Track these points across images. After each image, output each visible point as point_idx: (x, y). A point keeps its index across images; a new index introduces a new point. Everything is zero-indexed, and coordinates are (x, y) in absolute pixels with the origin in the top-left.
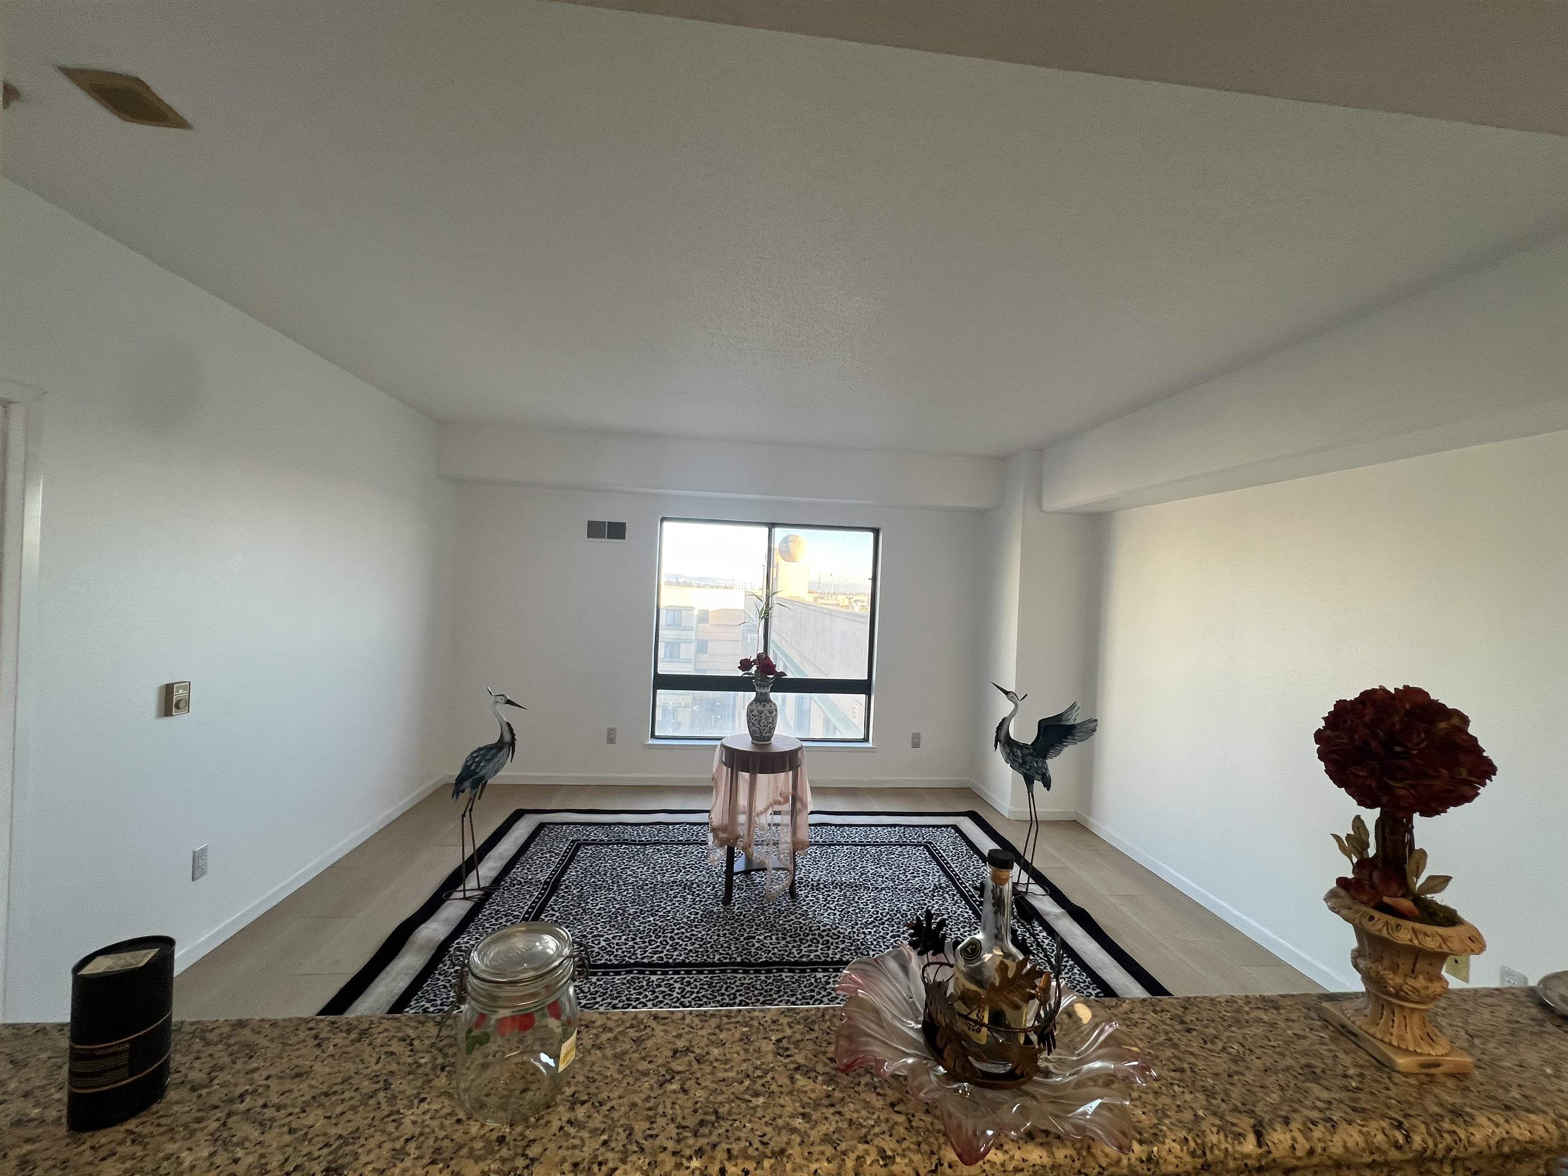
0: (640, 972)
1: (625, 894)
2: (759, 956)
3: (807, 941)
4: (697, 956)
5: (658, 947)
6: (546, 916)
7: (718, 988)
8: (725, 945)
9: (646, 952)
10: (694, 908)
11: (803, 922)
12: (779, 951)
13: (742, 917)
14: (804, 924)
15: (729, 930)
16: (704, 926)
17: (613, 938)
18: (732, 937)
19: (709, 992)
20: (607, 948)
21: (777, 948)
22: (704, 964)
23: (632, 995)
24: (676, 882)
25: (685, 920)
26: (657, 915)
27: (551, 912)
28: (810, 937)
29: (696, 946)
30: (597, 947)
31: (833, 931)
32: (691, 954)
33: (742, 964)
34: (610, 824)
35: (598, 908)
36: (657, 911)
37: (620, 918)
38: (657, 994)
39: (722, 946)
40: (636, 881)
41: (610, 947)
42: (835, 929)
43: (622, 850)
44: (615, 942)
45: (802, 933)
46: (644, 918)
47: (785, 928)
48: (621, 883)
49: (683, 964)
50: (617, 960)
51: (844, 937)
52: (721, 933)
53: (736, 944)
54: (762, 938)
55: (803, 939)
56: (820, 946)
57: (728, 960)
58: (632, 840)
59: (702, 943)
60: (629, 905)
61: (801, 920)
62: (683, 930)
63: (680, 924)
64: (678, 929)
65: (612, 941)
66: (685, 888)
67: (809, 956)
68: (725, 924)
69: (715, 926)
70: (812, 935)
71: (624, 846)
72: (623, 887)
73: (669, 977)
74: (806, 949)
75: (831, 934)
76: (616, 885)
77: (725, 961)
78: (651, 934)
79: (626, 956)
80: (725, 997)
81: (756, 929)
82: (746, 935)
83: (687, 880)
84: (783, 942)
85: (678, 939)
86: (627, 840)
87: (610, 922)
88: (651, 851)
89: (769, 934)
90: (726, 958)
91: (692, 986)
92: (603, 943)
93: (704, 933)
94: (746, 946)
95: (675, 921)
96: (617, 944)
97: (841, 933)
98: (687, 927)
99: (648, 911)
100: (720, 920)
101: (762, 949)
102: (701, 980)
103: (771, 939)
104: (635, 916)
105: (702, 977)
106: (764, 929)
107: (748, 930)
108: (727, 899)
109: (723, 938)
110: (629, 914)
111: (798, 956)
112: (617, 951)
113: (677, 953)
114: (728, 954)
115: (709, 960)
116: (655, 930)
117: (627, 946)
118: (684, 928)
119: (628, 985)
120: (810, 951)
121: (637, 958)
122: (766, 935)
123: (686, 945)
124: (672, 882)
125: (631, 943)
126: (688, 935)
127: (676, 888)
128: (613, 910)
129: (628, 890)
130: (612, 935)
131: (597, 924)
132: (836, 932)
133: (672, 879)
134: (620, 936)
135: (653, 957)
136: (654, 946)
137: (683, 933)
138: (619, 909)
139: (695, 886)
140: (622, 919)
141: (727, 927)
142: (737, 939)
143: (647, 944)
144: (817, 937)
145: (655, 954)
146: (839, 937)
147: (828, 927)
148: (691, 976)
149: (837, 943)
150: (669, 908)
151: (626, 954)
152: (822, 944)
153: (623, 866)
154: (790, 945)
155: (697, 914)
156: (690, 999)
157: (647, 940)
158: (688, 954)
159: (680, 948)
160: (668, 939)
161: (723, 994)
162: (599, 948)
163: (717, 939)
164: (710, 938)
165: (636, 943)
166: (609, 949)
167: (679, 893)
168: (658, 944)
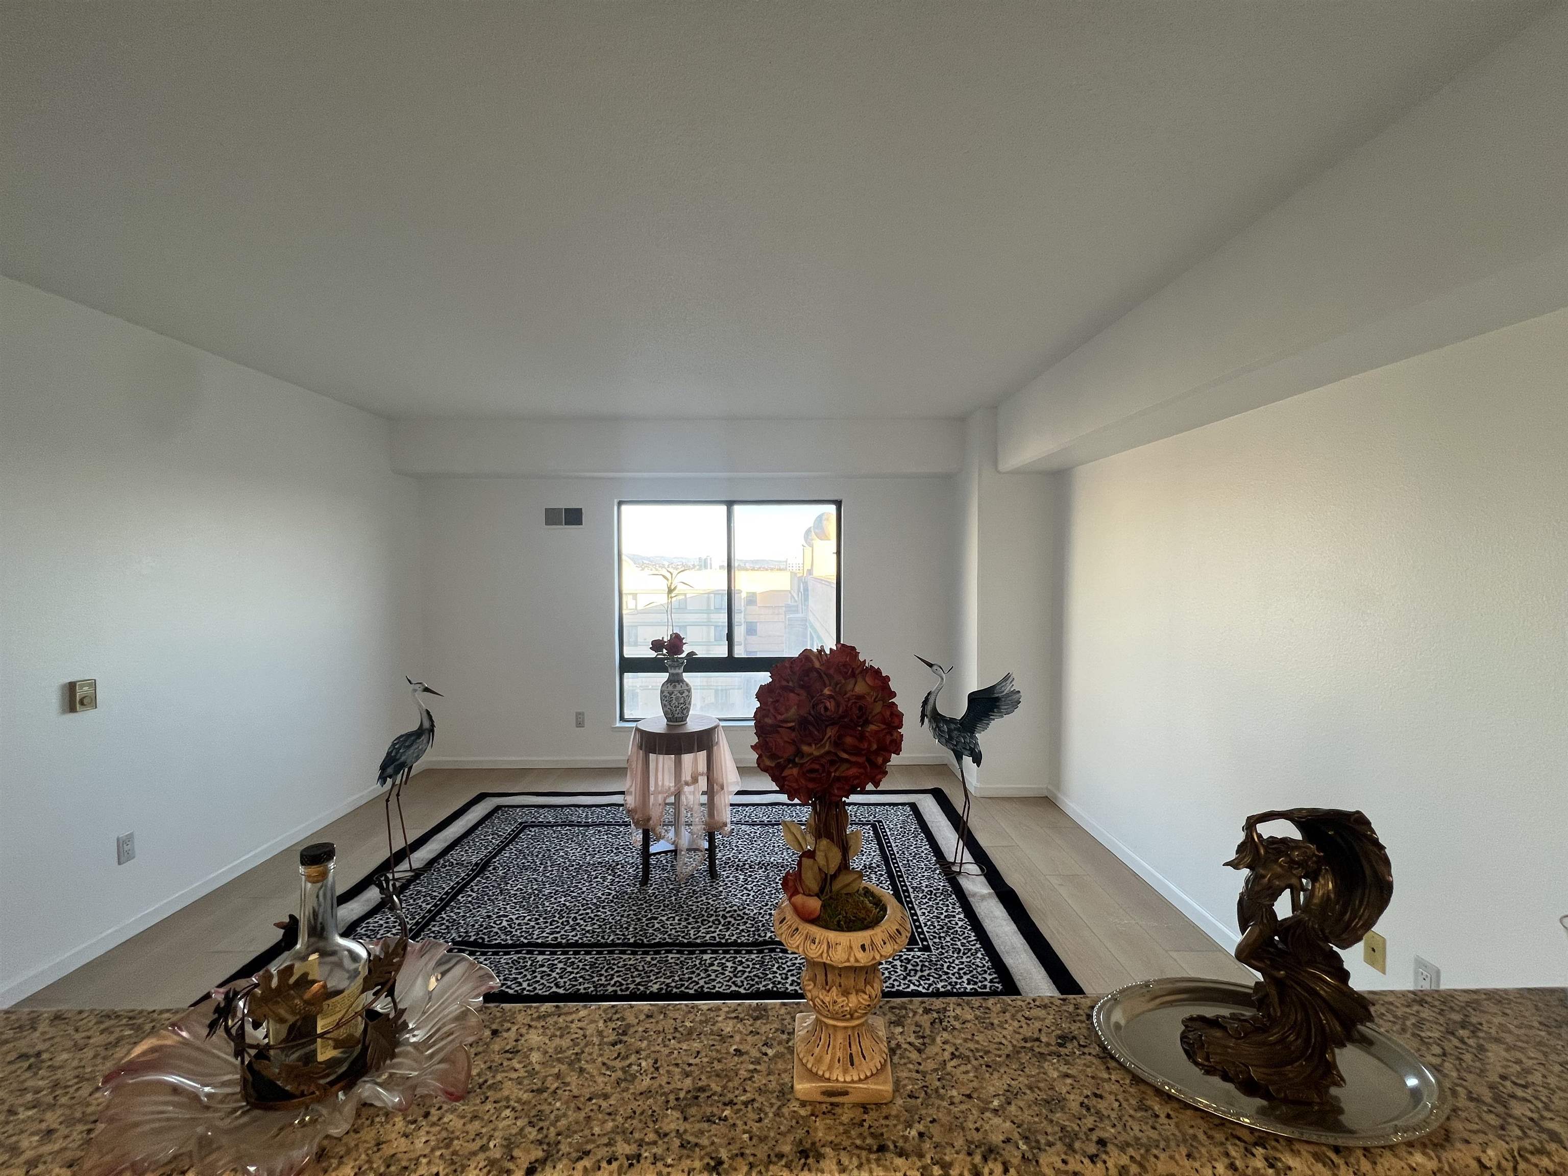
0: (529, 952)
1: (548, 874)
2: (654, 937)
3: (709, 922)
4: (592, 937)
5: (557, 927)
6: (463, 897)
7: (599, 969)
8: (624, 926)
9: (543, 932)
10: (609, 889)
11: (712, 903)
12: (676, 932)
13: (653, 898)
14: (712, 905)
15: (634, 911)
16: (612, 906)
17: (517, 919)
18: (635, 918)
19: (589, 973)
20: (507, 928)
21: (676, 929)
22: (597, 945)
23: (511, 975)
24: (602, 863)
25: (595, 901)
26: (570, 895)
27: (470, 893)
28: (714, 918)
29: (595, 926)
30: (497, 927)
31: (738, 912)
32: (587, 935)
33: (635, 945)
34: (562, 806)
35: (515, 888)
36: (572, 892)
37: (532, 899)
38: (536, 974)
39: (621, 926)
40: (564, 862)
41: (511, 927)
42: (741, 910)
43: (563, 832)
44: (517, 922)
45: (706, 914)
46: (556, 899)
47: (692, 909)
48: (549, 864)
49: (576, 944)
50: (512, 940)
51: (747, 919)
52: (626, 913)
53: (636, 924)
54: (664, 919)
55: (705, 920)
56: (720, 927)
57: (620, 941)
58: (578, 822)
59: (602, 924)
60: (547, 886)
61: (710, 901)
62: (589, 911)
63: (588, 904)
64: (584, 910)
65: (515, 921)
66: (608, 869)
67: (705, 937)
68: (633, 905)
69: (623, 906)
70: (716, 916)
71: (568, 828)
72: (550, 869)
73: (556, 957)
74: (704, 931)
75: (736, 915)
76: (543, 866)
77: (618, 942)
78: (556, 914)
79: (522, 936)
80: (603, 978)
81: (663, 910)
82: (649, 916)
83: (613, 861)
84: (684, 923)
85: (581, 919)
86: (573, 822)
87: (522, 902)
88: (591, 832)
89: (673, 915)
90: (619, 939)
91: (575, 966)
92: (505, 923)
93: (609, 913)
94: (645, 927)
95: (585, 902)
96: (519, 924)
97: (747, 914)
98: (594, 908)
99: (562, 892)
100: (630, 901)
101: (660, 930)
102: (585, 960)
103: (674, 920)
104: (548, 897)
105: (588, 957)
106: (670, 909)
107: (654, 911)
108: (645, 880)
109: (626, 919)
110: (544, 895)
111: (693, 937)
112: (516, 931)
113: (573, 933)
114: (623, 935)
115: (602, 941)
116: (561, 910)
117: (528, 926)
118: (590, 908)
119: (512, 965)
120: (708, 933)
121: (532, 938)
122: (670, 916)
123: (586, 926)
124: (598, 863)
125: (532, 924)
126: (592, 915)
127: (600, 868)
128: (530, 891)
129: (552, 871)
130: (517, 916)
131: (508, 904)
132: (741, 913)
133: (599, 860)
134: (525, 917)
135: (548, 937)
136: (553, 927)
137: (587, 914)
138: (535, 889)
139: (619, 867)
140: (534, 900)
141: (634, 908)
142: (639, 919)
143: (548, 925)
144: (719, 918)
145: (551, 934)
146: (743, 918)
147: (735, 908)
148: (577, 957)
149: (738, 924)
150: (584, 889)
151: (523, 934)
152: (723, 926)
153: (558, 848)
154: (690, 926)
155: (610, 894)
156: (566, 980)
157: (549, 921)
158: (584, 934)
159: (579, 929)
160: (570, 920)
161: (601, 975)
162: (499, 928)
163: (619, 920)
164: (613, 919)
165: (538, 924)
166: (509, 929)
167: (601, 874)
168: (559, 924)
